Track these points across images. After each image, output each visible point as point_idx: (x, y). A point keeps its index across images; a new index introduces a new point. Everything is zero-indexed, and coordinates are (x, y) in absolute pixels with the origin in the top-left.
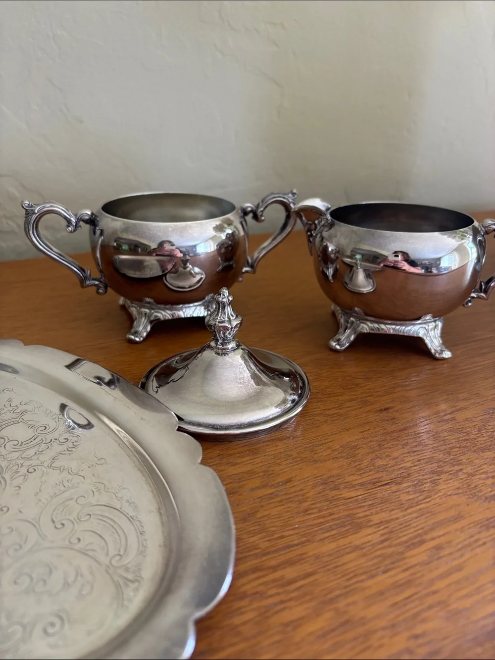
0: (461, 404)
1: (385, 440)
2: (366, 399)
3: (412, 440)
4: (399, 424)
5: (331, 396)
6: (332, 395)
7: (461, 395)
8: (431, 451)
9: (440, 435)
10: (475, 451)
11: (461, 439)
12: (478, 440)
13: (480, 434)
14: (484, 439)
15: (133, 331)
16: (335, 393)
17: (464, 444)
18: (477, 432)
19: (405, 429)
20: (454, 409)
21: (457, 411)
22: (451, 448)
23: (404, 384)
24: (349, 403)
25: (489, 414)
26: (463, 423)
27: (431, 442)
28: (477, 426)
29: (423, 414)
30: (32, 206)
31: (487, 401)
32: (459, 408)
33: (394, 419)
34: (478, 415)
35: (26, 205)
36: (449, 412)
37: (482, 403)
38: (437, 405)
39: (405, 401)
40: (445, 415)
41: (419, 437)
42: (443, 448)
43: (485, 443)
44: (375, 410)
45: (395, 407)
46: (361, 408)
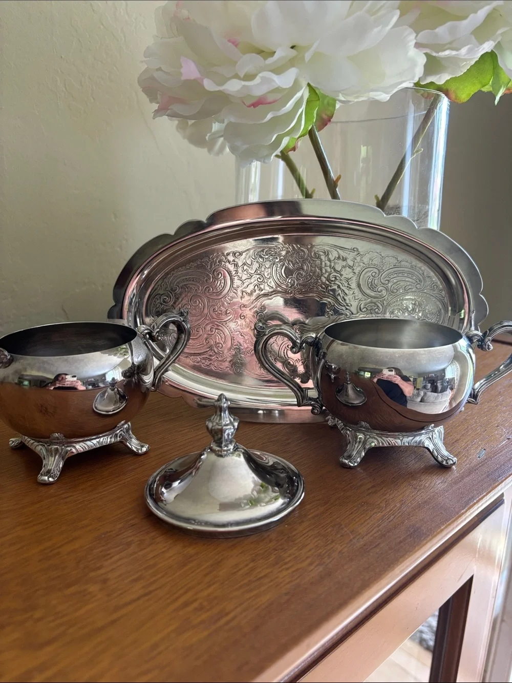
15: (346, 454)
30: (264, 328)
35: (259, 327)
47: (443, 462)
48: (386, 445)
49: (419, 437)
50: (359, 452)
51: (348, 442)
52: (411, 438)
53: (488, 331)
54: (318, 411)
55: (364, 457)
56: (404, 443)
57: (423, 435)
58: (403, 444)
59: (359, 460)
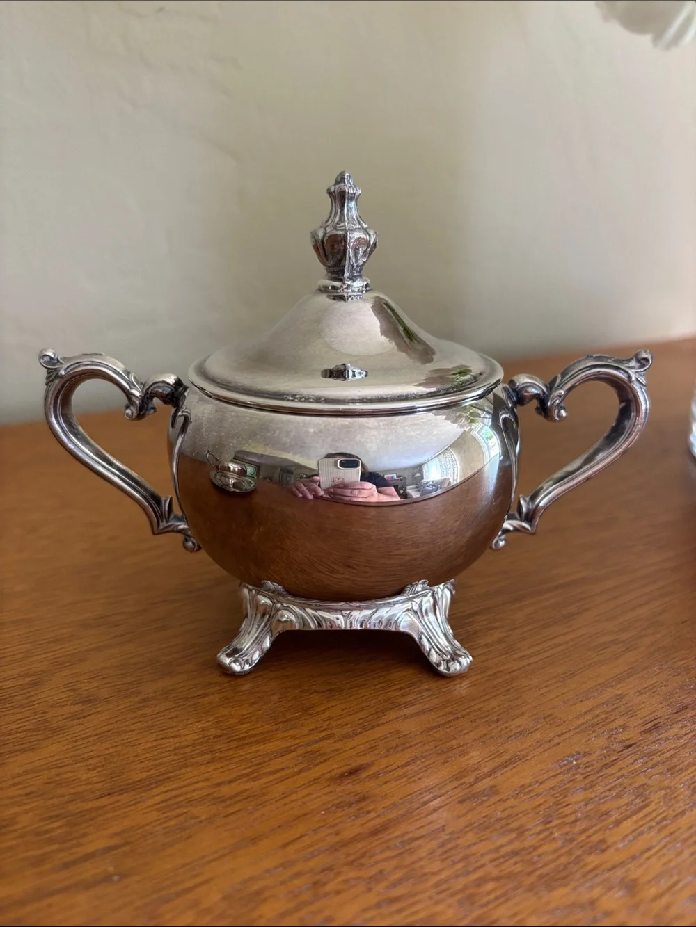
0: (514, 747)
1: (330, 869)
2: (317, 746)
3: (394, 863)
4: (373, 815)
5: (243, 745)
6: (246, 742)
7: (517, 722)
8: (431, 898)
9: (459, 841)
10: (531, 888)
11: (503, 851)
12: (540, 851)
13: (547, 833)
14: (554, 845)
15: (231, 644)
16: (254, 736)
17: (509, 866)
18: (539, 828)
19: (383, 828)
20: (498, 761)
21: (504, 765)
22: (481, 882)
23: (403, 700)
24: (280, 760)
25: (569, 770)
26: (512, 802)
27: (436, 866)
28: (542, 807)
29: (429, 782)
31: (567, 735)
32: (507, 757)
33: (364, 798)
34: (546, 776)
36: (486, 770)
37: (556, 740)
38: (463, 753)
39: (397, 746)
40: (477, 780)
41: (411, 852)
42: (459, 884)
43: (554, 861)
44: (328, 776)
45: (372, 764)
46: (301, 771)
47: (439, 665)
48: (313, 627)
49: (388, 609)
50: (258, 641)
51: (244, 614)
52: (368, 612)
53: (559, 376)
54: (194, 543)
55: (269, 651)
56: (351, 623)
57: (397, 606)
58: (348, 626)
59: (256, 657)
